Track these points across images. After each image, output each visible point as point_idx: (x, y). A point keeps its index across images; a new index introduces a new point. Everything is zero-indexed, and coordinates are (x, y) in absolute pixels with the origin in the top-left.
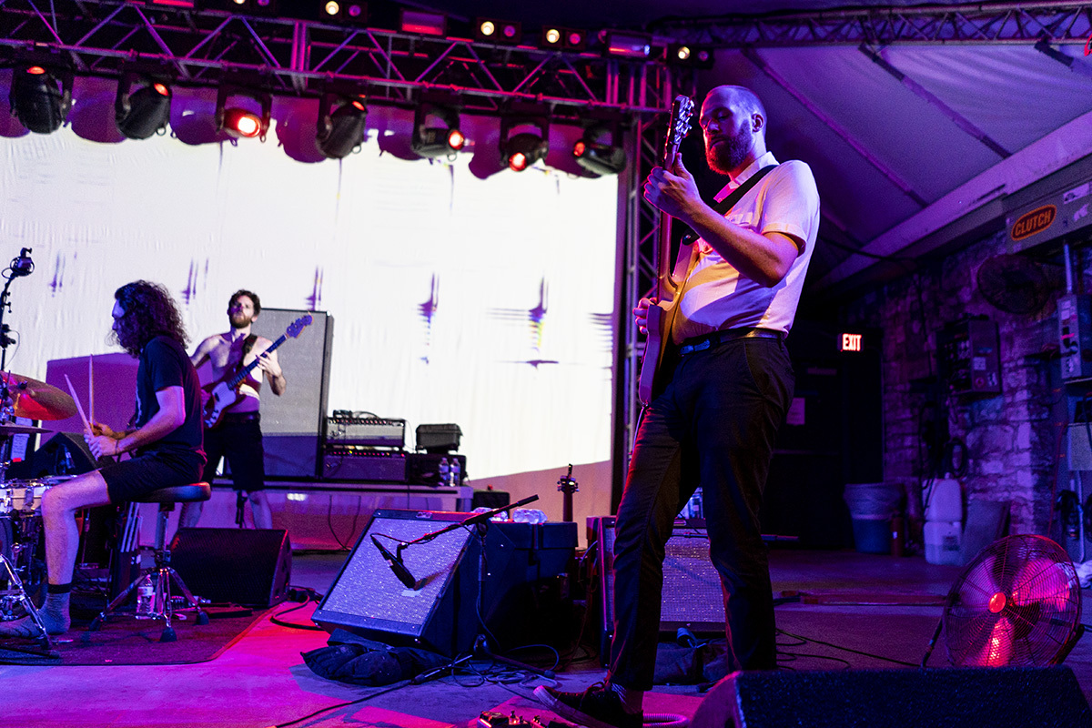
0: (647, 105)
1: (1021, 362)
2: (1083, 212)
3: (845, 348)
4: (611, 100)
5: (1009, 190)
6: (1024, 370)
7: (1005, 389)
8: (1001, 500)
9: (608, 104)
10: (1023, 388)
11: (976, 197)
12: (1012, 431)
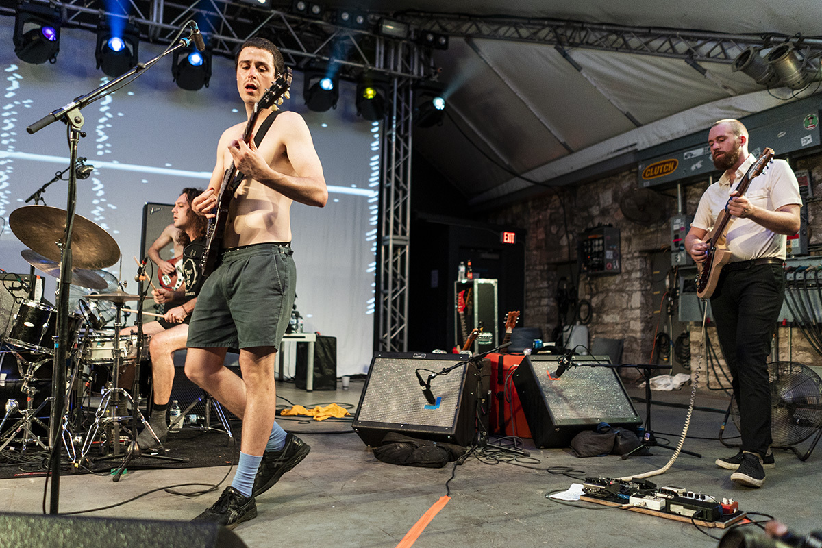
0: (402, 71)
1: (636, 254)
2: (699, 165)
3: (505, 241)
4: (379, 66)
5: (640, 148)
6: (639, 260)
7: (623, 270)
8: (617, 338)
9: (377, 68)
10: (637, 271)
11: (613, 150)
12: (627, 296)
